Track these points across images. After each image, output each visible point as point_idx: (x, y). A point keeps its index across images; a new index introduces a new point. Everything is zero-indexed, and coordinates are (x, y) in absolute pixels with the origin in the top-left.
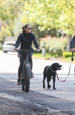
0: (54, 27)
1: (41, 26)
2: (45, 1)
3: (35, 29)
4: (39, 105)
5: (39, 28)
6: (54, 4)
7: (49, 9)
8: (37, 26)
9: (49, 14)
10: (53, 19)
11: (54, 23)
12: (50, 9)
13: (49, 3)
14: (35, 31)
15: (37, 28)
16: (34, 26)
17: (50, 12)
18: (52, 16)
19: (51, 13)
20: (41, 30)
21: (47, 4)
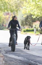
0: (41, 16)
2: (36, 1)
3: (30, 17)
5: (32, 16)
6: (41, 2)
7: (38, 5)
9: (38, 8)
10: (40, 11)
11: (41, 14)
12: (39, 6)
13: (38, 2)
14: (30, 18)
16: (29, 15)
18: (40, 9)
20: (33, 18)
21: (37, 2)
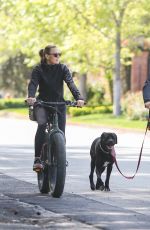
1: (30, 57)
2: (37, 11)
3: (18, 64)
4: (25, 205)
5: (26, 61)
6: (54, 16)
7: (44, 25)
8: (22, 57)
9: (45, 35)
12: (46, 27)
13: (45, 15)
14: (17, 67)
15: (22, 60)
16: (17, 57)
17: (46, 31)
18: (50, 38)
19: (48, 34)
20: (29, 65)
21: (40, 17)
